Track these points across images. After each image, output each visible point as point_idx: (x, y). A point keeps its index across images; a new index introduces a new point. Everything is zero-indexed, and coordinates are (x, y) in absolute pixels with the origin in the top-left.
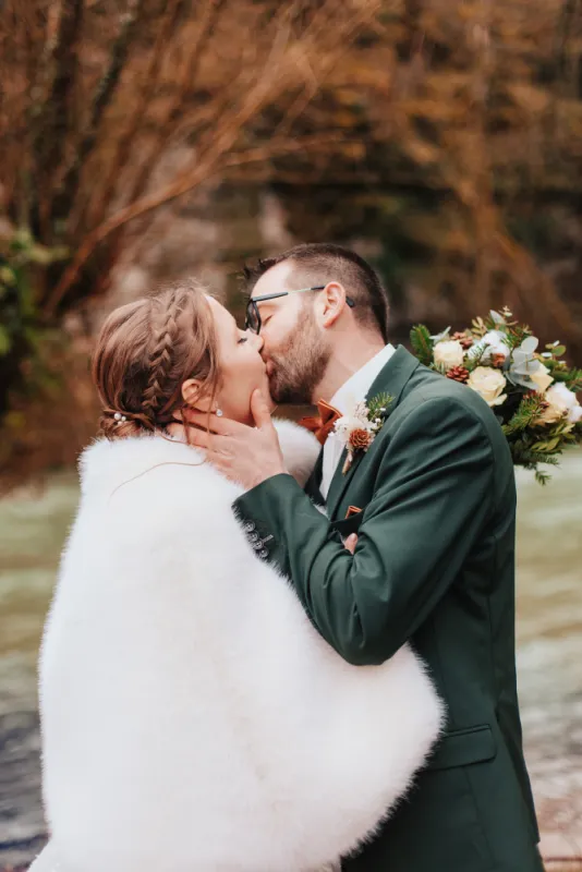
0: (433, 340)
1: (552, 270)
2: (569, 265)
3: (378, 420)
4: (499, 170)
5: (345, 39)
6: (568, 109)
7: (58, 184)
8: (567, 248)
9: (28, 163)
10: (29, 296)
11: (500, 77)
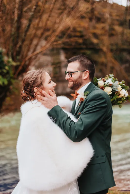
0: (98, 80)
1: (123, 66)
2: (127, 65)
3: (86, 96)
4: (112, 45)
5: (78, 17)
6: (127, 31)
7: (17, 49)
8: (127, 61)
9: (11, 45)
10: (11, 72)
11: (112, 24)
